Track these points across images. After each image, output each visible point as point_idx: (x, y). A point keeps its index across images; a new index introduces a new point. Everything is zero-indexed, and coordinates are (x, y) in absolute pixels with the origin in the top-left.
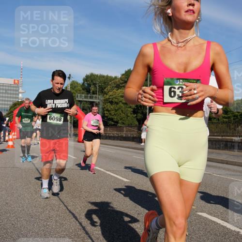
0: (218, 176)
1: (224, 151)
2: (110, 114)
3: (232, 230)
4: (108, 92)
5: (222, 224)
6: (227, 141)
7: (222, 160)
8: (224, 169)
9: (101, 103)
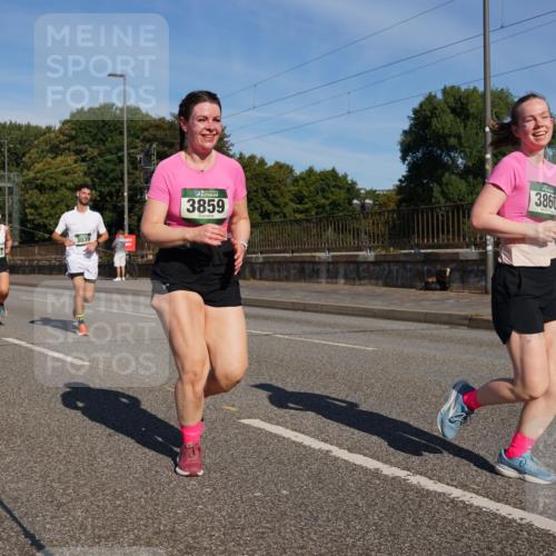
0: (286, 337)
1: (298, 284)
2: (40, 214)
3: (314, 450)
4: (33, 163)
5: (294, 439)
6: (303, 262)
7: (293, 303)
8: (298, 322)
9: (16, 190)
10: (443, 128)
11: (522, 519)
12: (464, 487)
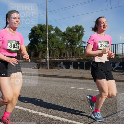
10: (38, 33)
11: (54, 118)
12: (42, 112)
